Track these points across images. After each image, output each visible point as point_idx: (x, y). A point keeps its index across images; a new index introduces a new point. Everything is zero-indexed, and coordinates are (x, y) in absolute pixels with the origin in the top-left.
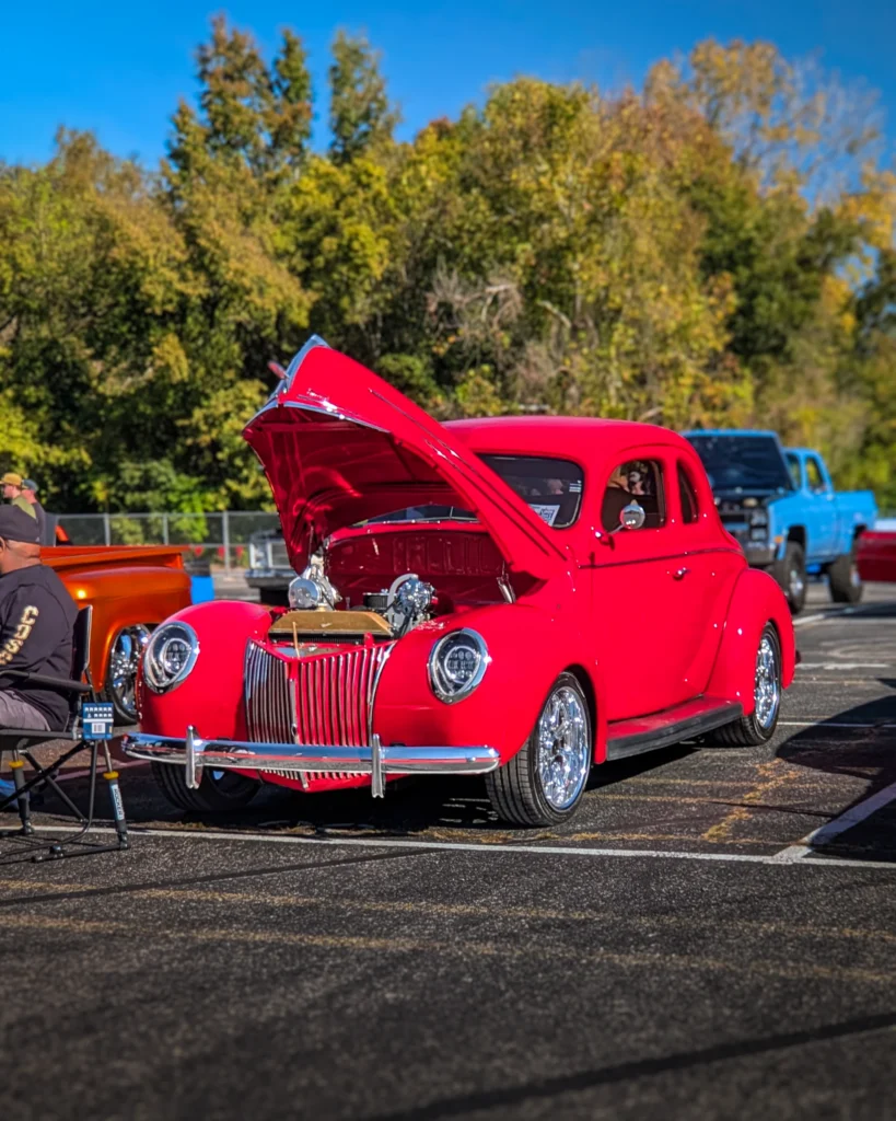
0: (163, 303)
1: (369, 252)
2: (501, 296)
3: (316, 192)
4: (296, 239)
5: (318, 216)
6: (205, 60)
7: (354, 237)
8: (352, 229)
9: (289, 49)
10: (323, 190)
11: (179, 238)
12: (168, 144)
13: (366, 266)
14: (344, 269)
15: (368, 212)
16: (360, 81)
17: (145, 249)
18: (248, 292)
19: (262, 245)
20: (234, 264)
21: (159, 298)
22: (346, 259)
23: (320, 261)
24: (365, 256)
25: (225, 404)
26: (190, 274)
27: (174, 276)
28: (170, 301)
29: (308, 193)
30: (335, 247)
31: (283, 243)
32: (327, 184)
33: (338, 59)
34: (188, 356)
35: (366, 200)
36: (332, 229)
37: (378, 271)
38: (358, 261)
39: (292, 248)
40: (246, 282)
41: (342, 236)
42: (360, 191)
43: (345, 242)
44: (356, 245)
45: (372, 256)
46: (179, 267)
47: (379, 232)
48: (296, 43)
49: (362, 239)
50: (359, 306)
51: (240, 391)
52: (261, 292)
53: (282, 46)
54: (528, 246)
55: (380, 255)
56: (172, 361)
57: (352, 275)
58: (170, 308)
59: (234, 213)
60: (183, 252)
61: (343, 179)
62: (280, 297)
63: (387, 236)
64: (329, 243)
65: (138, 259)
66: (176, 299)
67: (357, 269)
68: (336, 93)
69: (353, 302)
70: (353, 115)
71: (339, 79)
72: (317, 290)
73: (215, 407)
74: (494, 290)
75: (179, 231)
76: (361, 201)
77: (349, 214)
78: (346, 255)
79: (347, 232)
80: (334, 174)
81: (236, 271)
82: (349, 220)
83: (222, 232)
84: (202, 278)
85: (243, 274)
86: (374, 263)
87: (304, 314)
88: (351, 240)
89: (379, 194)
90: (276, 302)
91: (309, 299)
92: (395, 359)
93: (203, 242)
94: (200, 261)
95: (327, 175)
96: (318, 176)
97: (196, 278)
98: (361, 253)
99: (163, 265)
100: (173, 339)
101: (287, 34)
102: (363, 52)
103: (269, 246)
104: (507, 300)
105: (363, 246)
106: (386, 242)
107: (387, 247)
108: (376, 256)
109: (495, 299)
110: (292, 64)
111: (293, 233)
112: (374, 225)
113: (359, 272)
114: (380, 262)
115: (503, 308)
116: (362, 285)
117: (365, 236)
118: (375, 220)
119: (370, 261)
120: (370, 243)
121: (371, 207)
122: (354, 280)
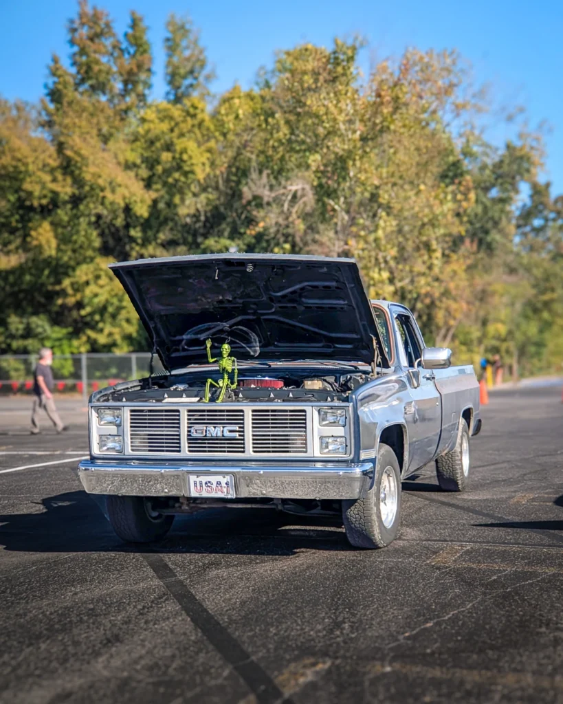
0: (40, 198)
1: (194, 161)
2: (299, 194)
3: (157, 121)
4: (142, 155)
5: (158, 138)
6: (74, 30)
7: (184, 151)
8: (183, 146)
9: (135, 24)
10: (162, 120)
11: (52, 149)
12: (46, 86)
13: (192, 172)
14: (176, 175)
15: (195, 134)
16: (187, 48)
17: (26, 157)
18: (102, 190)
19: (116, 156)
20: (92, 169)
21: (37, 194)
22: (179, 168)
23: (159, 169)
24: (192, 165)
25: (86, 274)
26: (60, 177)
27: (47, 178)
28: (45, 196)
29: (151, 121)
30: (170, 159)
31: (133, 157)
32: (165, 116)
33: (170, 33)
34: (56, 237)
35: (193, 126)
36: (169, 147)
37: (201, 176)
38: (187, 168)
39: (138, 161)
40: (101, 182)
41: (174, 151)
42: (189, 119)
43: (177, 156)
44: (185, 157)
45: (197, 165)
46: (52, 171)
47: (203, 148)
48: (141, 20)
49: (190, 152)
50: (187, 202)
51: (98, 264)
52: (113, 191)
53: (129, 21)
54: (318, 157)
55: (204, 164)
56: (44, 242)
57: (183, 179)
58: (44, 202)
59: (95, 132)
60: (55, 160)
61: (176, 112)
62: (127, 194)
63: (209, 151)
64: (166, 156)
65: (20, 164)
66: (50, 195)
67: (186, 174)
68: (170, 56)
69: (183, 200)
70: (182, 71)
71: (172, 46)
72: (157, 190)
73: (80, 277)
74: (294, 188)
75: (53, 145)
76: (189, 127)
77: (182, 135)
78: (179, 165)
79: (178, 148)
80: (169, 109)
81: (93, 175)
82: (181, 140)
83: (83, 145)
84: (69, 180)
85: (100, 176)
86: (198, 170)
87: (146, 208)
88: (181, 153)
89: (203, 121)
90: (124, 198)
91: (150, 196)
93: (69, 153)
94: (68, 167)
95: (166, 110)
96: (159, 111)
97: (64, 180)
98: (189, 163)
99: (39, 170)
100: (46, 225)
101: (133, 13)
102: (187, 26)
103: (121, 159)
104: (303, 196)
105: (190, 157)
106: (208, 155)
107: (208, 159)
108: (200, 166)
109: (294, 195)
110: (137, 34)
111: (140, 150)
112: (199, 142)
113: (187, 177)
114: (202, 170)
115: (300, 202)
116: (189, 187)
117: (192, 150)
118: (200, 139)
119: (195, 169)
120: (196, 155)
121: (197, 131)
122: (184, 182)
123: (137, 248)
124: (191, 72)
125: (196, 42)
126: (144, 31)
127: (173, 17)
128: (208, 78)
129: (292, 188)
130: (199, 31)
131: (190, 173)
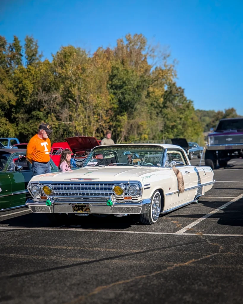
1: (28, 87)
2: (57, 97)
9: (16, 39)
16: (32, 47)
19: (5, 86)
23: (18, 90)
24: (28, 88)
29: (17, 73)
30: (21, 86)
31: (10, 85)
32: (22, 71)
33: (27, 42)
35: (29, 75)
36: (21, 82)
38: (26, 90)
39: (13, 87)
41: (22, 84)
47: (32, 82)
50: (28, 100)
52: (3, 98)
53: (13, 39)
54: (63, 86)
55: (32, 88)
57: (25, 93)
63: (33, 83)
64: (20, 85)
67: (26, 91)
69: (26, 99)
70: (31, 55)
72: (18, 97)
76: (27, 75)
78: (24, 88)
82: (25, 80)
87: (15, 102)
89: (32, 73)
91: (16, 98)
92: (35, 112)
101: (15, 37)
102: (33, 40)
103: (7, 86)
104: (58, 98)
105: (27, 86)
106: (33, 85)
107: (33, 86)
108: (30, 88)
109: (56, 98)
110: (16, 43)
111: (13, 83)
112: (30, 81)
113: (27, 92)
114: (31, 90)
115: (57, 100)
116: (28, 95)
117: (28, 84)
118: (31, 80)
119: (29, 89)
120: (29, 85)
121: (30, 77)
122: (26, 94)
123: (14, 115)
124: (33, 55)
125: (36, 45)
126: (19, 42)
127: (27, 37)
128: (40, 56)
129: (54, 96)
130: (37, 41)
131: (28, 90)
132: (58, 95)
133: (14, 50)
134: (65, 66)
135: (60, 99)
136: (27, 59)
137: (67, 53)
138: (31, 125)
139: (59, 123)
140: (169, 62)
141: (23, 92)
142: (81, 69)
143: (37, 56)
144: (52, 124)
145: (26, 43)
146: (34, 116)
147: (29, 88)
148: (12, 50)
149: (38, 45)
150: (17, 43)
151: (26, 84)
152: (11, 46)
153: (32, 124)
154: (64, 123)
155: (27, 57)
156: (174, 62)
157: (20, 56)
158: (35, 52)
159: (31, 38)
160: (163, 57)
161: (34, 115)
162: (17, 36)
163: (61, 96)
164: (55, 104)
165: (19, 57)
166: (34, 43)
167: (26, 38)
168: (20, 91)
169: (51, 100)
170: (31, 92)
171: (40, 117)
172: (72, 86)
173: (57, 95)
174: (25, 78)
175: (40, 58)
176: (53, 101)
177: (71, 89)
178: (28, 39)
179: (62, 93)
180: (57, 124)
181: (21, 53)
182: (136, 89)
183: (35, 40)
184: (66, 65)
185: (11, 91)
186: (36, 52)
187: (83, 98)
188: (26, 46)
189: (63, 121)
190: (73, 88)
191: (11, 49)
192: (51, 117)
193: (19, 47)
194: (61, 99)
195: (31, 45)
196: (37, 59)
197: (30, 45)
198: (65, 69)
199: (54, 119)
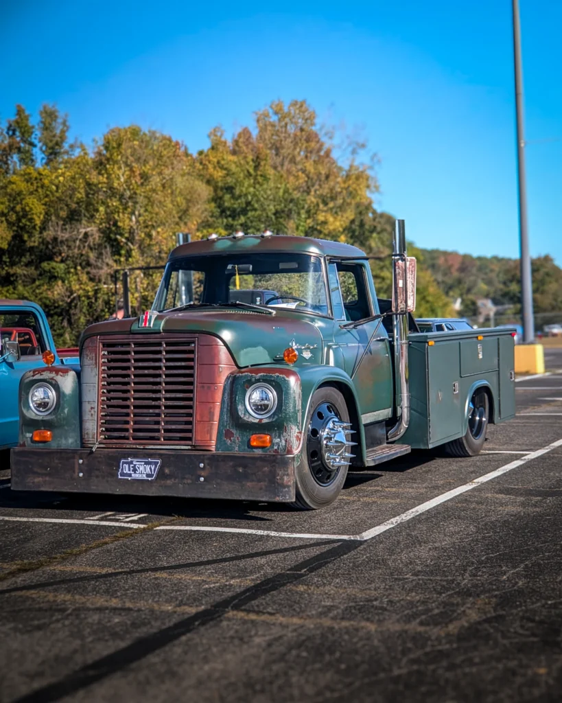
1: (33, 212)
2: (90, 233)
3: (18, 183)
9: (20, 112)
22: (25, 216)
23: (14, 217)
24: (33, 214)
30: (21, 210)
33: (42, 118)
35: (37, 187)
36: (21, 201)
38: (29, 217)
39: (6, 211)
41: (23, 205)
43: (24, 208)
44: (27, 209)
47: (43, 202)
48: (23, 110)
53: (15, 111)
54: (103, 209)
55: (41, 213)
57: (28, 223)
63: (45, 204)
64: (18, 208)
67: (30, 220)
69: (30, 237)
72: (13, 231)
78: (25, 214)
82: (29, 197)
87: (6, 243)
89: (44, 184)
91: (10, 235)
92: (48, 264)
98: (30, 213)
101: (19, 106)
102: (57, 114)
104: (93, 235)
105: (31, 209)
106: (44, 207)
107: (44, 209)
108: (38, 214)
109: (86, 235)
110: (19, 120)
111: (7, 203)
112: (40, 198)
113: (31, 222)
114: (39, 217)
115: (91, 239)
116: (34, 227)
117: (33, 204)
118: (42, 197)
119: (35, 216)
120: (35, 207)
121: (40, 190)
122: (29, 226)
124: (57, 144)
125: (64, 123)
126: (27, 118)
127: (45, 107)
128: (72, 147)
129: (83, 231)
130: (66, 115)
131: (32, 219)
132: (92, 229)
133: (18, 133)
134: (106, 170)
135: (96, 237)
136: (44, 152)
137: (111, 142)
138: (37, 291)
139: (96, 288)
140: (362, 159)
141: (24, 221)
142: (140, 174)
143: (66, 146)
144: (78, 290)
145: (43, 120)
146: (45, 271)
147: (36, 214)
148: (14, 134)
149: (68, 124)
150: (22, 120)
151: (28, 206)
152: (10, 126)
153: (39, 289)
154: (105, 286)
155: (44, 148)
156: (372, 159)
157: (31, 147)
158: (59, 139)
159: (53, 109)
160: (350, 149)
161: (46, 269)
162: (23, 106)
163: (99, 230)
164: (86, 248)
165: (27, 147)
166: (60, 120)
167: (42, 109)
168: (19, 220)
169: (77, 239)
170: (38, 222)
171: (56, 274)
172: (121, 211)
173: (89, 229)
174: (31, 193)
175: (72, 151)
176: (80, 240)
177: (119, 216)
178: (46, 112)
179: (101, 224)
180: (89, 288)
181: (33, 140)
182: (273, 217)
183: (61, 115)
184: (108, 166)
185: (3, 219)
186: (63, 138)
187: (143, 235)
188: (42, 125)
189: (105, 283)
190: (121, 215)
191: (11, 133)
192: (77, 274)
193: (26, 128)
194: (99, 237)
195: (54, 124)
196: (67, 152)
197: (50, 124)
198: (105, 176)
199: (84, 278)
